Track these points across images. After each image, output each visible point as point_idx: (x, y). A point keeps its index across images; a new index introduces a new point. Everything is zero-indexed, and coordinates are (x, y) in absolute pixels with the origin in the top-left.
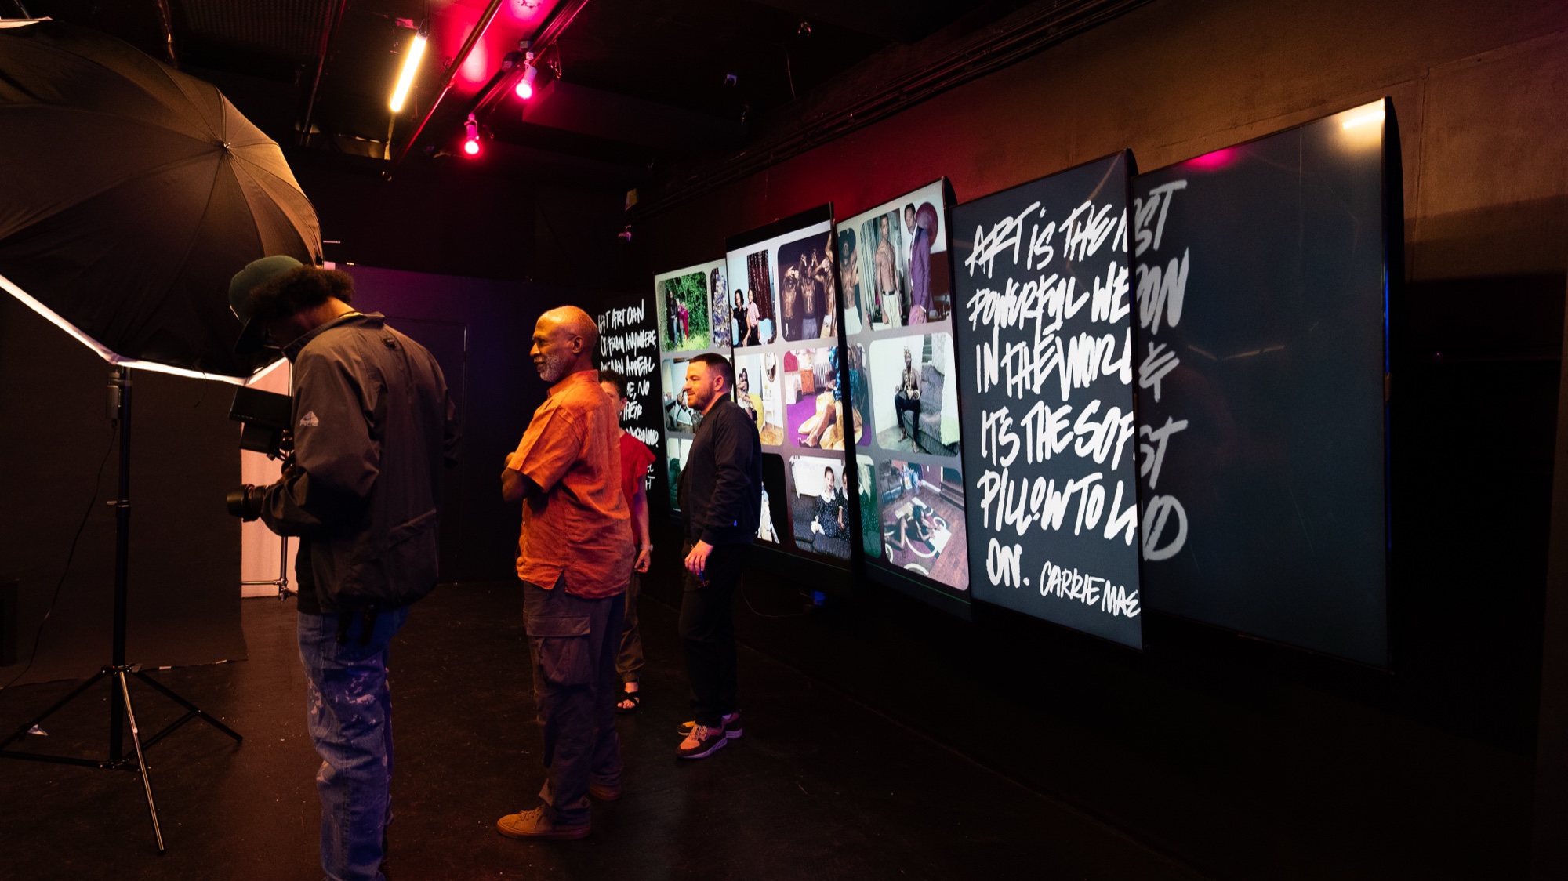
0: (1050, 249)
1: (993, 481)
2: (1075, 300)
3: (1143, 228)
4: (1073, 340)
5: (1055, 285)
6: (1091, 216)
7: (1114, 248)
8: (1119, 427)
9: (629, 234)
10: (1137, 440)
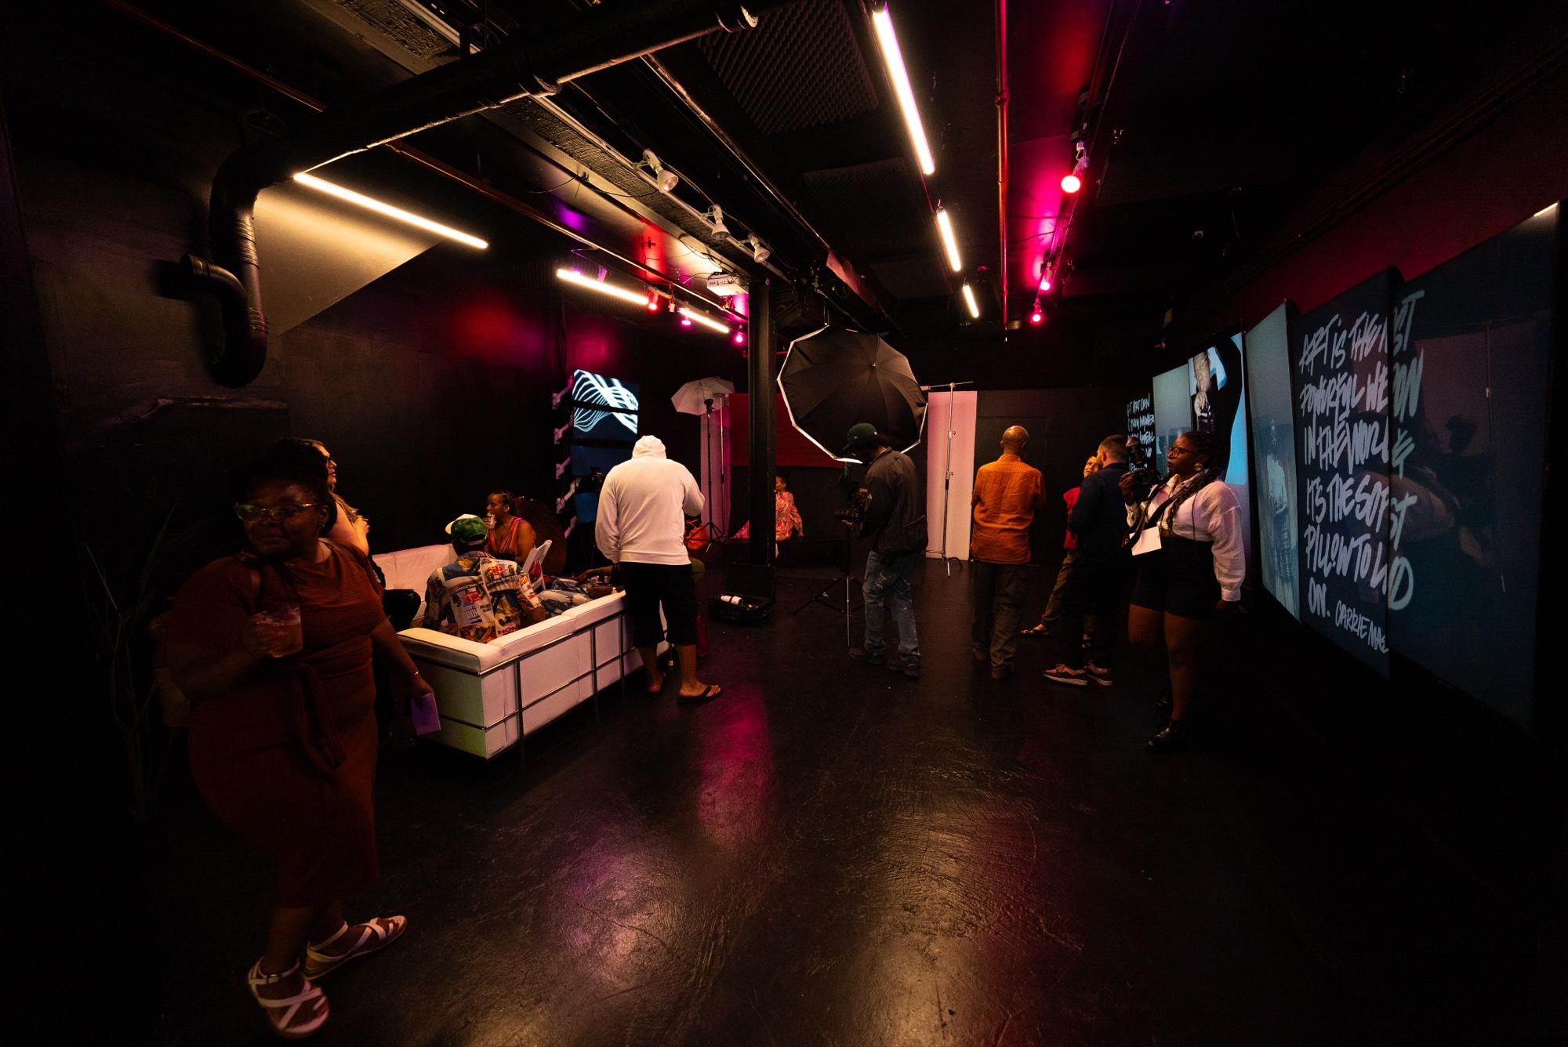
0: (1343, 352)
1: (1312, 533)
2: (1356, 395)
3: (1398, 332)
4: (1356, 425)
5: (1346, 381)
6: (1366, 324)
7: (1380, 350)
8: (1381, 498)
9: (1164, 345)
10: (1390, 509)
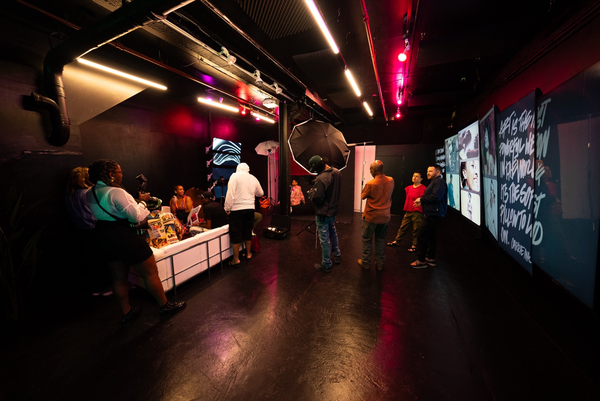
0: (516, 128)
1: (503, 207)
2: (521, 147)
3: (539, 119)
4: (521, 160)
5: (517, 141)
6: (526, 115)
7: (531, 127)
8: (530, 194)
9: (452, 126)
10: (534, 199)
